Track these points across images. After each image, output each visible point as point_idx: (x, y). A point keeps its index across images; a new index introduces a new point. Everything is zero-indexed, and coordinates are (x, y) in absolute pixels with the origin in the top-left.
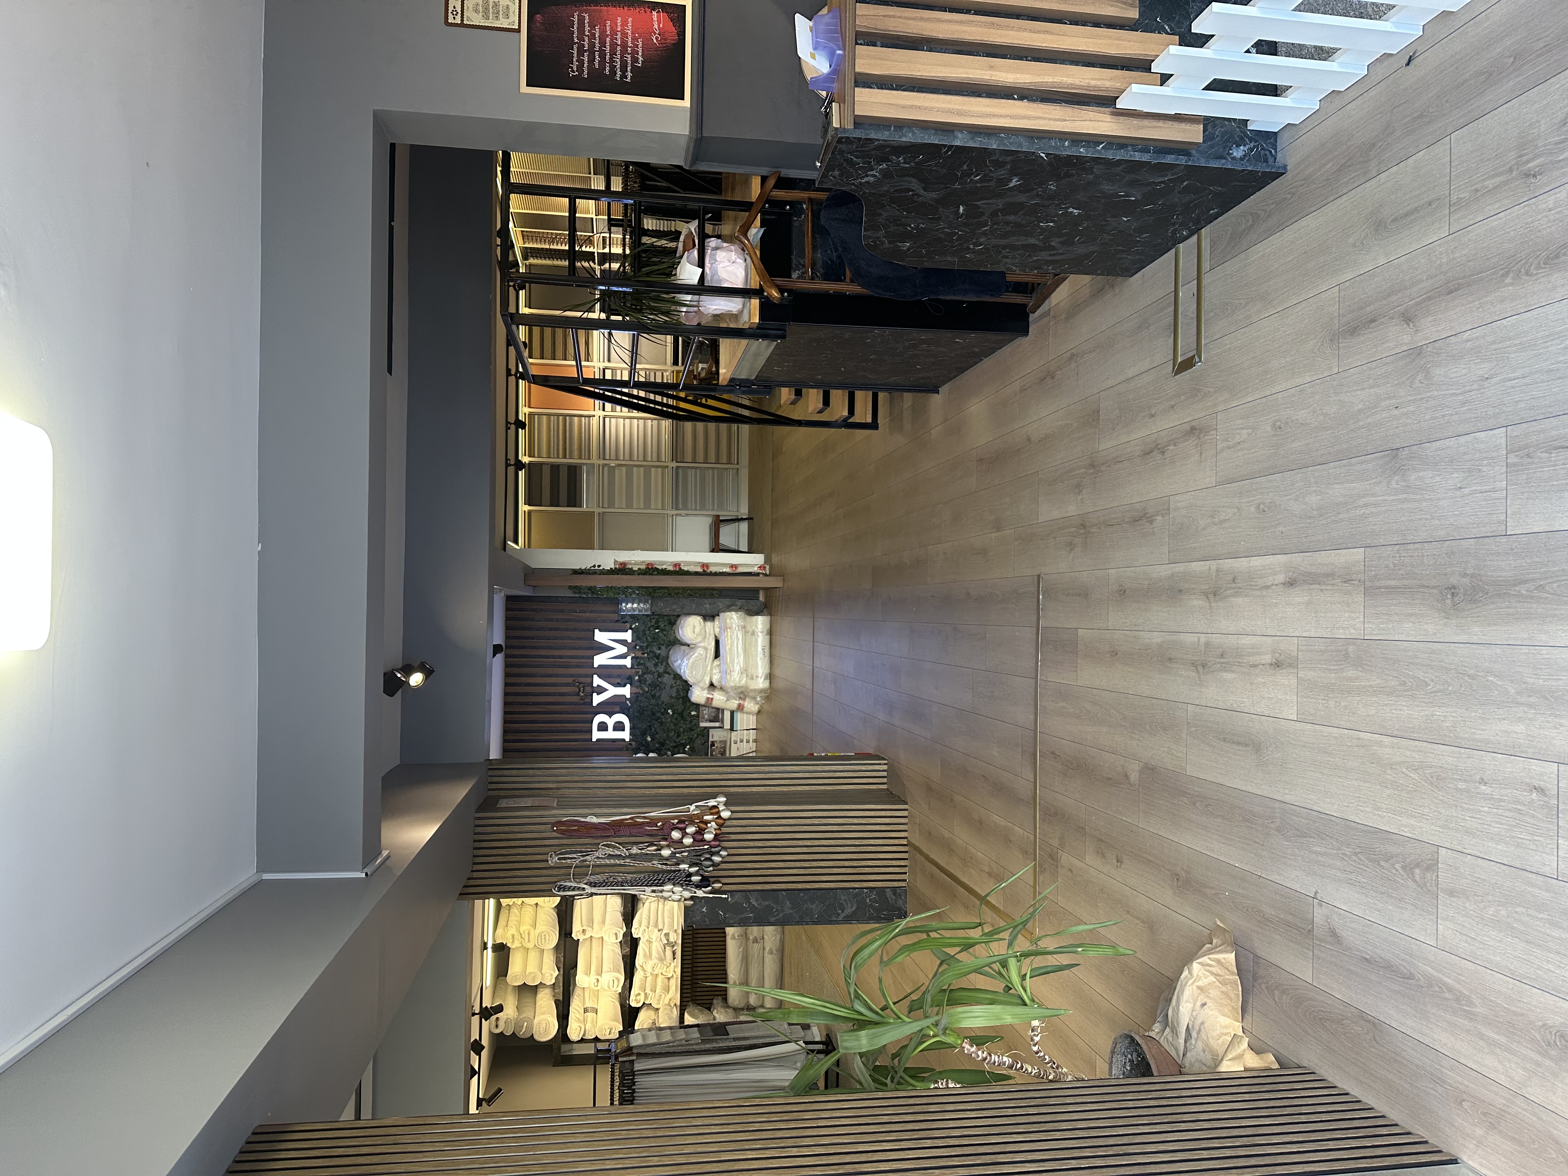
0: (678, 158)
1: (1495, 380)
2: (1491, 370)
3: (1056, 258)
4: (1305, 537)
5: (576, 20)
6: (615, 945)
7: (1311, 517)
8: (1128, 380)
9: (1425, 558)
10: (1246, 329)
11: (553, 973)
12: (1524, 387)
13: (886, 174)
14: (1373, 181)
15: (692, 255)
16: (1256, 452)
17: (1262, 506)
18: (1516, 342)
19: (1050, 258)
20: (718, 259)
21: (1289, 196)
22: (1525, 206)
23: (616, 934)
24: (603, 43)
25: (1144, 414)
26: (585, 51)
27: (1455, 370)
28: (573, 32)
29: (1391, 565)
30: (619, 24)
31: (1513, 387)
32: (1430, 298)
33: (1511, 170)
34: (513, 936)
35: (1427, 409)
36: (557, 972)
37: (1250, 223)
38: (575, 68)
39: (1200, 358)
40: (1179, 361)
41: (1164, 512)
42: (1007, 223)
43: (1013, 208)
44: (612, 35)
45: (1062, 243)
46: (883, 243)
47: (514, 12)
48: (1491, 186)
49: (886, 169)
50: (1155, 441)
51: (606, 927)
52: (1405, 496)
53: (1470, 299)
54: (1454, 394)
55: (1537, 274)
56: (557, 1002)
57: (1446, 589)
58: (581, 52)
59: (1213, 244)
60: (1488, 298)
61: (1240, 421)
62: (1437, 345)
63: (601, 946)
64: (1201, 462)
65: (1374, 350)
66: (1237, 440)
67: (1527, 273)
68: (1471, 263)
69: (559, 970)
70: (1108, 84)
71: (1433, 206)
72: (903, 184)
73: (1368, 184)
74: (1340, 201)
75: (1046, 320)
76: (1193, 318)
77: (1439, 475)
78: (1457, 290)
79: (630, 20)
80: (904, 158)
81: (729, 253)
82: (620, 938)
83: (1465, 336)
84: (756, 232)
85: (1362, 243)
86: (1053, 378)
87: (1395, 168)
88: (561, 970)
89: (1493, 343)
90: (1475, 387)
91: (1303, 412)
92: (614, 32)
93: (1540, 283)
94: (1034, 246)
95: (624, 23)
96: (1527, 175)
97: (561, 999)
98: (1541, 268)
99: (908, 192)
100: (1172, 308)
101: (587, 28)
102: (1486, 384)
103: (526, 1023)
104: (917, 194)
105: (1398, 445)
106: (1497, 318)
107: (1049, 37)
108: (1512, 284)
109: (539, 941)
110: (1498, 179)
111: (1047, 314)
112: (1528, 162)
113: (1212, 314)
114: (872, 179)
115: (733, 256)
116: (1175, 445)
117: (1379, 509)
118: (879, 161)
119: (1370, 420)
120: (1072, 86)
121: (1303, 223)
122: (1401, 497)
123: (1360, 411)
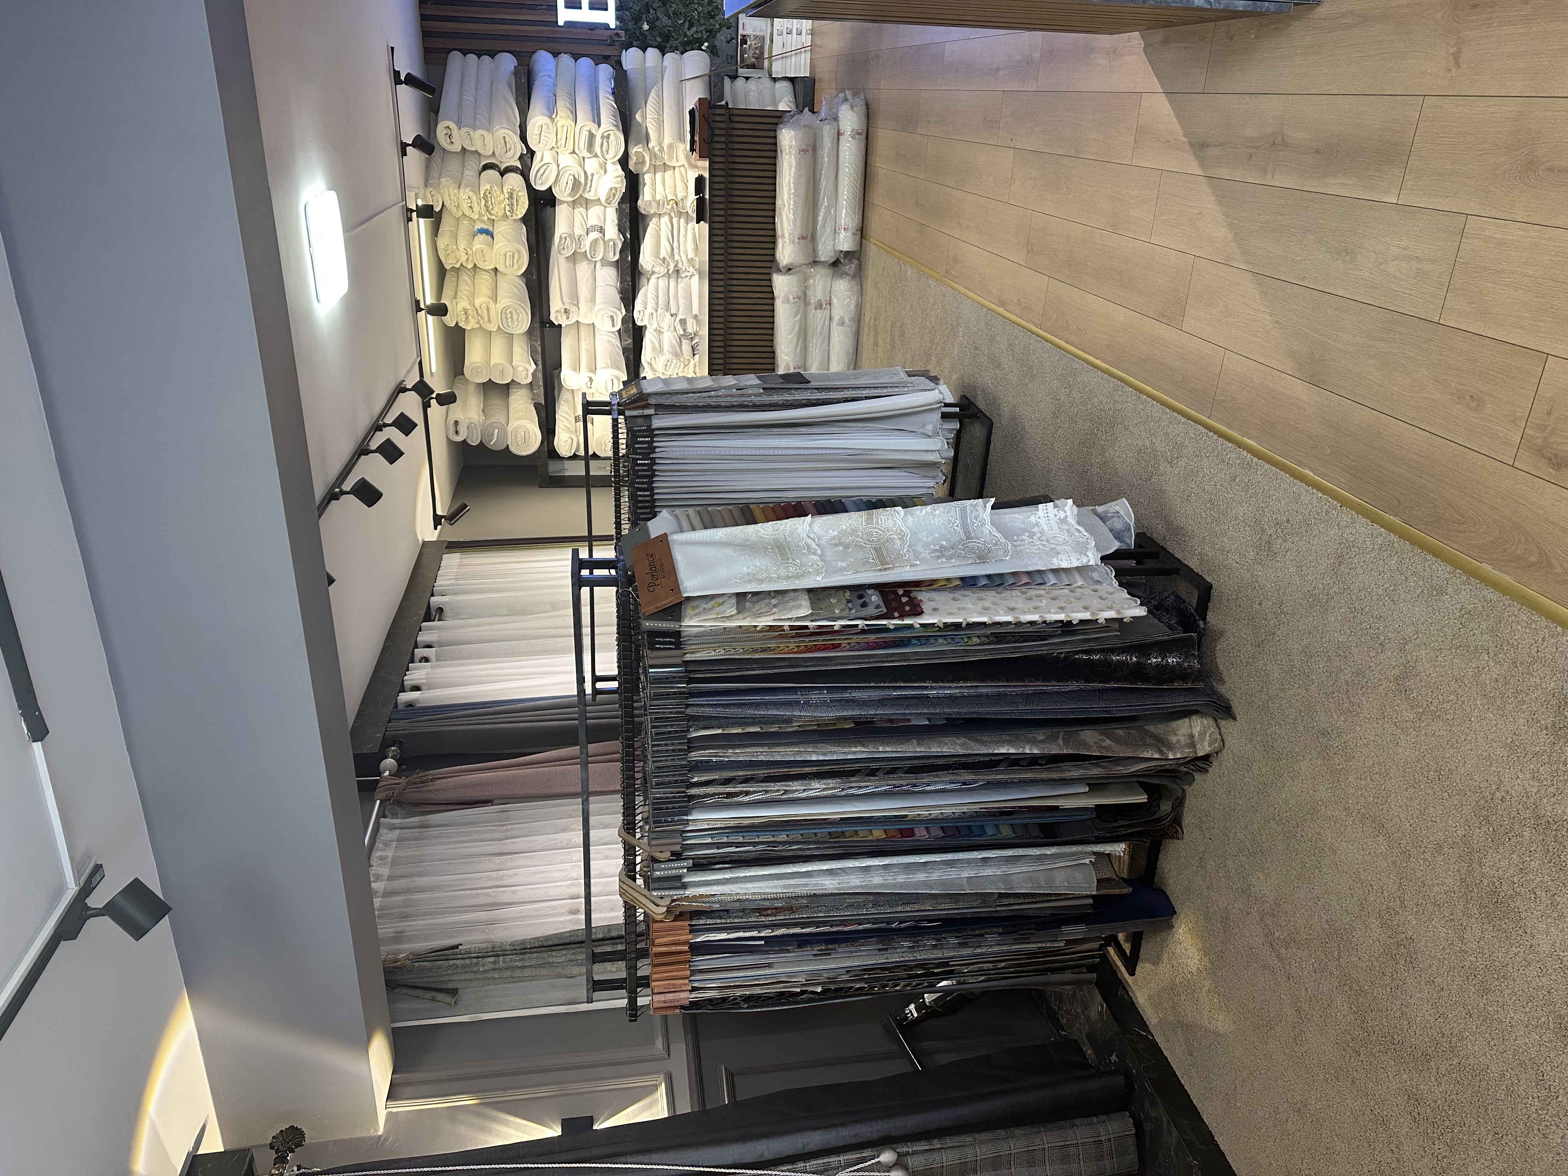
6: (611, 335)
11: (527, 366)
23: (612, 317)
34: (466, 312)
36: (534, 366)
51: (597, 308)
56: (537, 406)
63: (592, 337)
69: (536, 364)
82: (619, 326)
88: (540, 363)
97: (543, 402)
103: (496, 431)
109: (504, 321)
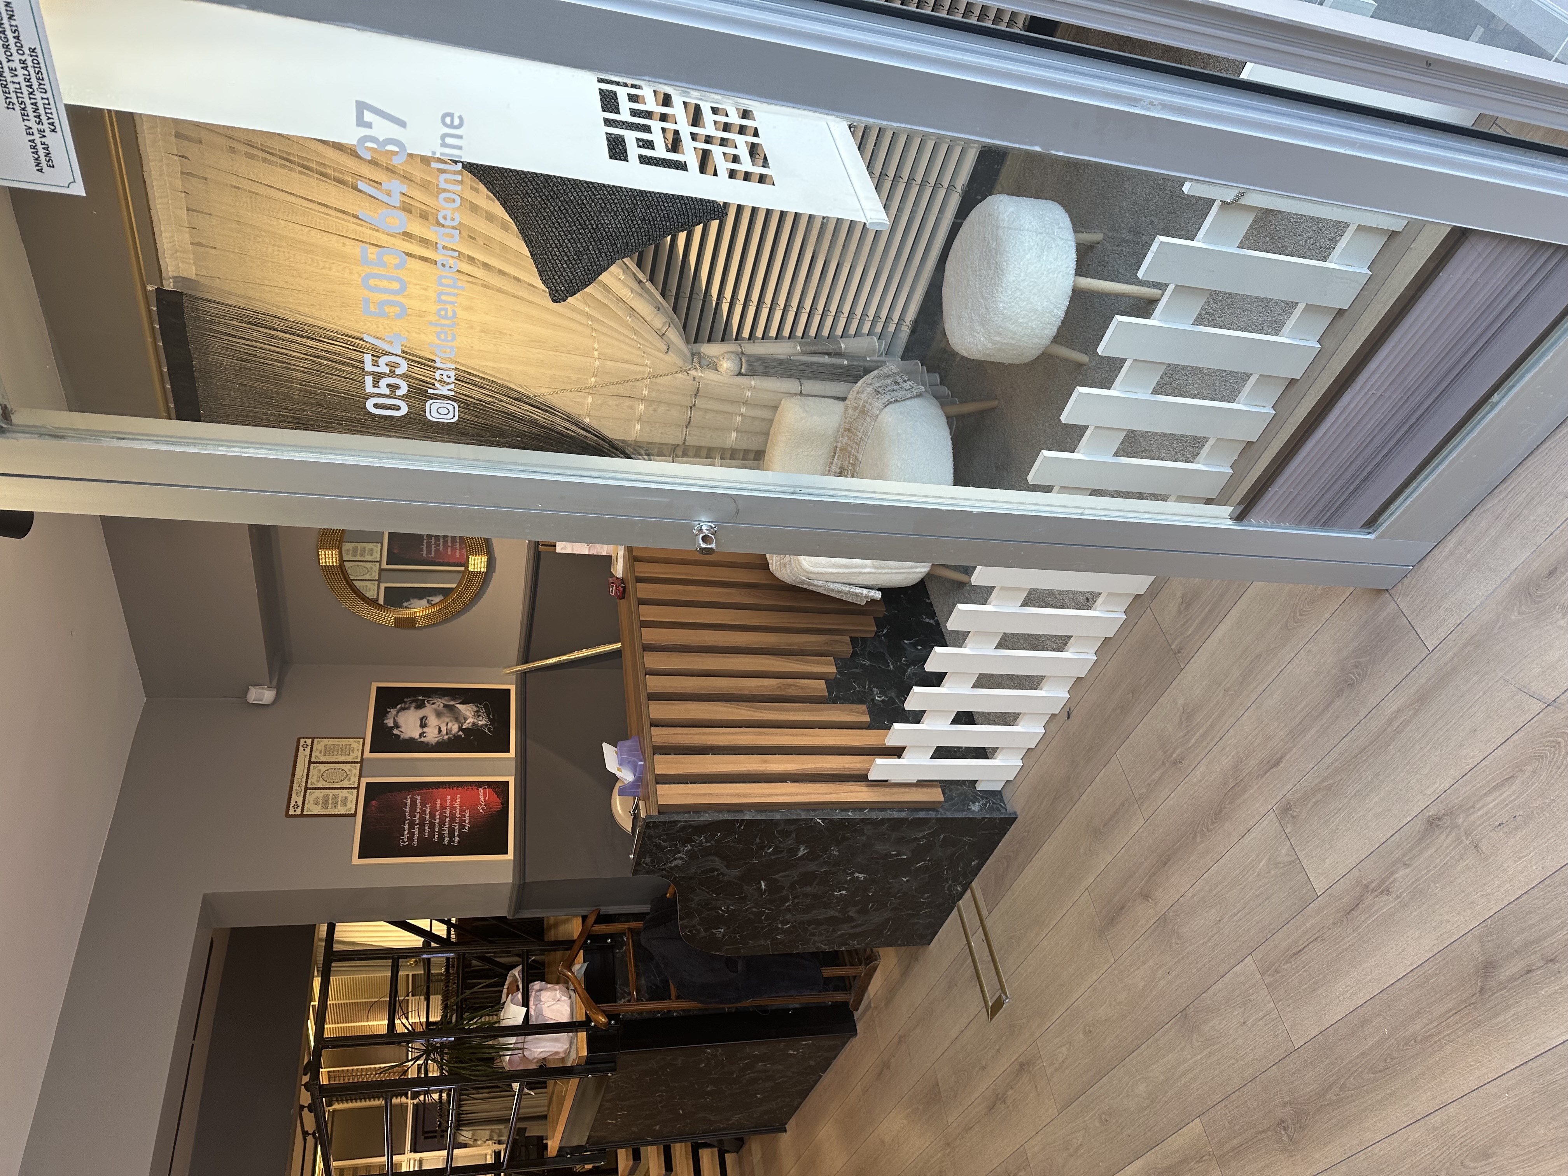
0: (501, 911)
1: (1225, 919)
2: (1219, 912)
3: (859, 930)
4: (1150, 1130)
5: (409, 801)
7: (1146, 1108)
8: (954, 1042)
9: (1249, 1103)
10: (1033, 953)
12: (1248, 916)
13: (692, 855)
14: (1079, 803)
15: (516, 998)
16: (1079, 1064)
17: (1103, 1117)
18: (1225, 884)
19: (852, 931)
20: (542, 999)
21: (1026, 834)
22: (1184, 784)
24: (433, 817)
25: (977, 1069)
26: (416, 825)
27: (1196, 923)
28: (405, 811)
29: (1227, 1124)
30: (448, 801)
31: (1240, 920)
32: (1154, 874)
33: (1164, 764)
35: (1191, 964)
37: (1006, 864)
38: (406, 839)
39: (1006, 994)
40: (990, 1004)
41: (1025, 1164)
42: (806, 895)
43: (807, 879)
44: (441, 810)
45: (858, 912)
46: (699, 931)
47: (351, 801)
48: (1157, 779)
49: (691, 850)
50: (994, 1092)
52: (1208, 1050)
53: (1181, 863)
54: (1203, 943)
55: (1214, 828)
57: (1277, 1126)
58: (412, 825)
59: (984, 891)
60: (1192, 858)
61: (1057, 1040)
62: (1174, 908)
64: (1039, 1095)
65: (1133, 931)
66: (1060, 1060)
67: (1208, 830)
68: (1169, 837)
70: (858, 766)
71: (1126, 805)
72: (708, 864)
73: (1076, 806)
74: (1063, 825)
75: (869, 1013)
76: (989, 961)
77: (1224, 1019)
78: (1168, 860)
79: (459, 797)
80: (705, 838)
81: (554, 992)
83: (1190, 894)
84: (579, 967)
85: (1090, 850)
86: (889, 1068)
87: (1089, 788)
89: (1211, 891)
90: (1215, 931)
91: (1102, 1008)
92: (443, 807)
93: (1219, 834)
94: (834, 918)
95: (453, 800)
96: (1175, 763)
98: (1215, 823)
99: (713, 872)
100: (970, 958)
101: (419, 807)
102: (1221, 925)
104: (722, 874)
105: (1184, 1006)
106: (1204, 871)
107: (806, 738)
108: (1202, 842)
110: (1158, 773)
111: (868, 1007)
112: (1171, 755)
113: (1003, 952)
114: (680, 862)
115: (558, 994)
116: (1012, 1088)
117: (1194, 1072)
118: (684, 842)
119: (1155, 993)
120: (831, 769)
121: (1043, 850)
122: (1205, 1052)
123: (1144, 988)
